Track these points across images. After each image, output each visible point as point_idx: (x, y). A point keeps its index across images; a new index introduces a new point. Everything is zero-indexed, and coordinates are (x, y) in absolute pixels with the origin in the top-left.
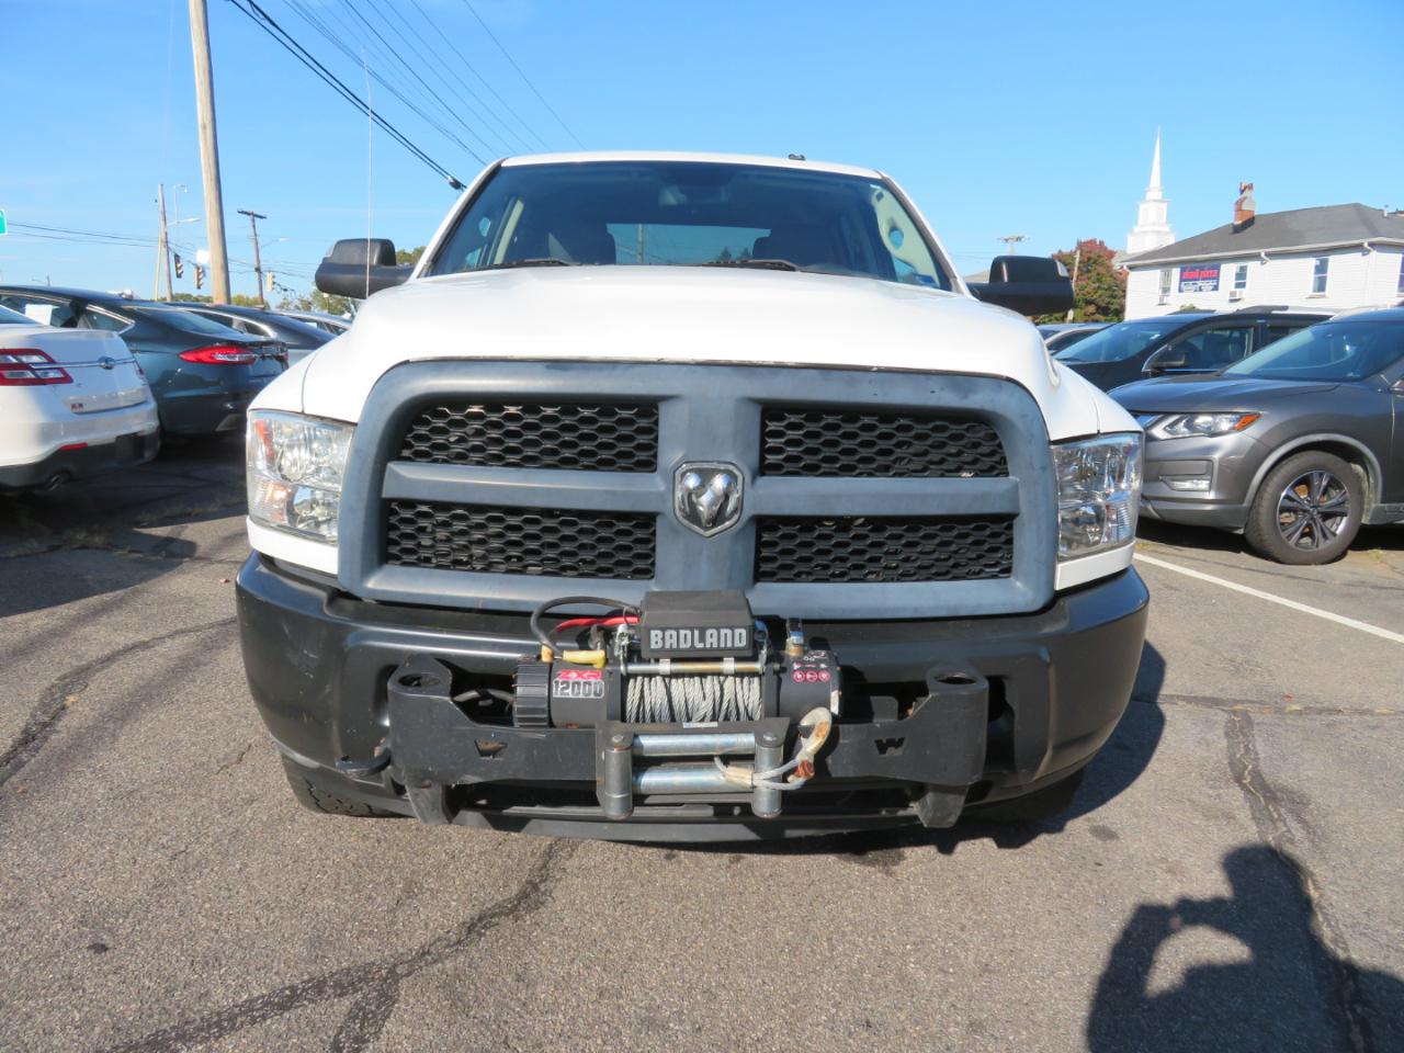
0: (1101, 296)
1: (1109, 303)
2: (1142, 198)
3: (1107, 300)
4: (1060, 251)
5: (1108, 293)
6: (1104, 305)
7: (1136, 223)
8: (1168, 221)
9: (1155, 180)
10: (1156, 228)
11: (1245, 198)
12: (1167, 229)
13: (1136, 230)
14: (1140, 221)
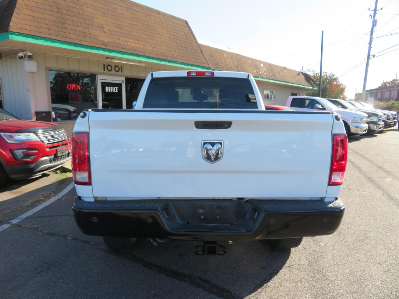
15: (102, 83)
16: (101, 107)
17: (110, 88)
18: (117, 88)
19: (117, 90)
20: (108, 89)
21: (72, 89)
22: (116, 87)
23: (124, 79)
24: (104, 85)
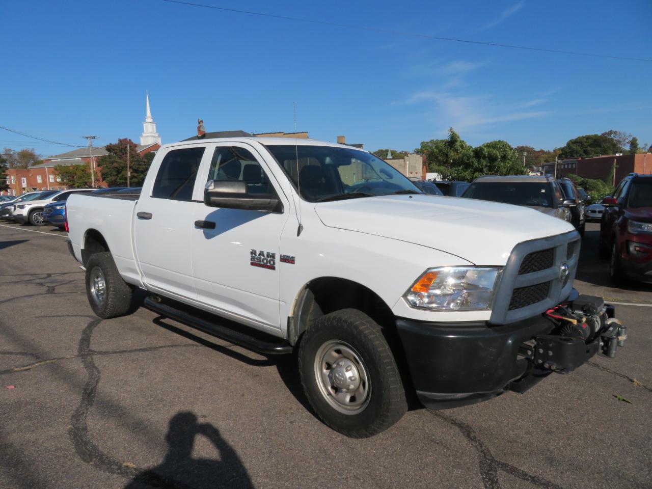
0: (134, 165)
1: (138, 168)
2: (144, 121)
3: (137, 166)
4: (111, 144)
5: (137, 163)
6: (136, 169)
7: (143, 131)
8: (157, 132)
9: (149, 113)
10: (152, 135)
11: (201, 126)
12: (157, 135)
13: (144, 135)
14: (145, 131)
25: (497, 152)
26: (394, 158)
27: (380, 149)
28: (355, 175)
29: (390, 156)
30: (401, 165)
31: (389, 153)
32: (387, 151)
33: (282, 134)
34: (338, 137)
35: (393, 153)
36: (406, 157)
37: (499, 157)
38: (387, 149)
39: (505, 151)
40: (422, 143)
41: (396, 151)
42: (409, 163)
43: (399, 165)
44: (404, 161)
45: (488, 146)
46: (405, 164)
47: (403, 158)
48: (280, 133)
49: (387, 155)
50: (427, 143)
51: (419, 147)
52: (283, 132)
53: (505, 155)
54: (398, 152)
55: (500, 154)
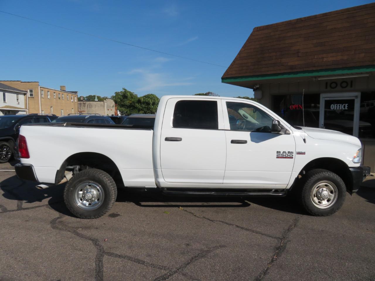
15: (326, 101)
16: (322, 125)
17: (337, 106)
18: (346, 105)
19: (346, 107)
20: (333, 107)
21: (295, 108)
22: (345, 103)
23: (359, 94)
24: (328, 103)
25: (150, 100)
26: (99, 101)
27: (90, 95)
28: (73, 109)
29: (96, 100)
30: (102, 105)
31: (96, 98)
32: (94, 96)
33: (20, 82)
34: (61, 86)
35: (98, 97)
36: (104, 101)
37: (151, 103)
38: (95, 95)
39: (154, 100)
40: (116, 93)
41: (100, 97)
42: (107, 104)
43: (101, 105)
44: (104, 103)
45: (145, 96)
46: (104, 104)
47: (103, 101)
48: (18, 81)
49: (95, 98)
50: (119, 92)
51: (114, 95)
52: (20, 81)
53: (154, 102)
54: (102, 97)
55: (152, 101)
